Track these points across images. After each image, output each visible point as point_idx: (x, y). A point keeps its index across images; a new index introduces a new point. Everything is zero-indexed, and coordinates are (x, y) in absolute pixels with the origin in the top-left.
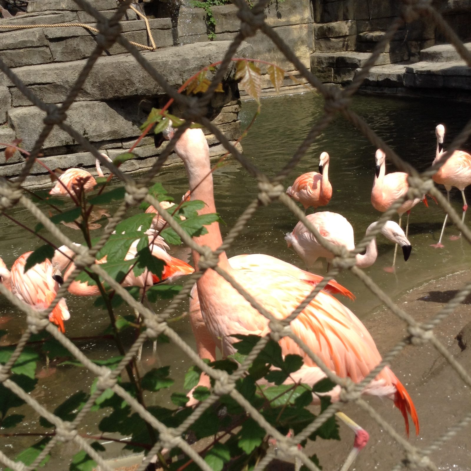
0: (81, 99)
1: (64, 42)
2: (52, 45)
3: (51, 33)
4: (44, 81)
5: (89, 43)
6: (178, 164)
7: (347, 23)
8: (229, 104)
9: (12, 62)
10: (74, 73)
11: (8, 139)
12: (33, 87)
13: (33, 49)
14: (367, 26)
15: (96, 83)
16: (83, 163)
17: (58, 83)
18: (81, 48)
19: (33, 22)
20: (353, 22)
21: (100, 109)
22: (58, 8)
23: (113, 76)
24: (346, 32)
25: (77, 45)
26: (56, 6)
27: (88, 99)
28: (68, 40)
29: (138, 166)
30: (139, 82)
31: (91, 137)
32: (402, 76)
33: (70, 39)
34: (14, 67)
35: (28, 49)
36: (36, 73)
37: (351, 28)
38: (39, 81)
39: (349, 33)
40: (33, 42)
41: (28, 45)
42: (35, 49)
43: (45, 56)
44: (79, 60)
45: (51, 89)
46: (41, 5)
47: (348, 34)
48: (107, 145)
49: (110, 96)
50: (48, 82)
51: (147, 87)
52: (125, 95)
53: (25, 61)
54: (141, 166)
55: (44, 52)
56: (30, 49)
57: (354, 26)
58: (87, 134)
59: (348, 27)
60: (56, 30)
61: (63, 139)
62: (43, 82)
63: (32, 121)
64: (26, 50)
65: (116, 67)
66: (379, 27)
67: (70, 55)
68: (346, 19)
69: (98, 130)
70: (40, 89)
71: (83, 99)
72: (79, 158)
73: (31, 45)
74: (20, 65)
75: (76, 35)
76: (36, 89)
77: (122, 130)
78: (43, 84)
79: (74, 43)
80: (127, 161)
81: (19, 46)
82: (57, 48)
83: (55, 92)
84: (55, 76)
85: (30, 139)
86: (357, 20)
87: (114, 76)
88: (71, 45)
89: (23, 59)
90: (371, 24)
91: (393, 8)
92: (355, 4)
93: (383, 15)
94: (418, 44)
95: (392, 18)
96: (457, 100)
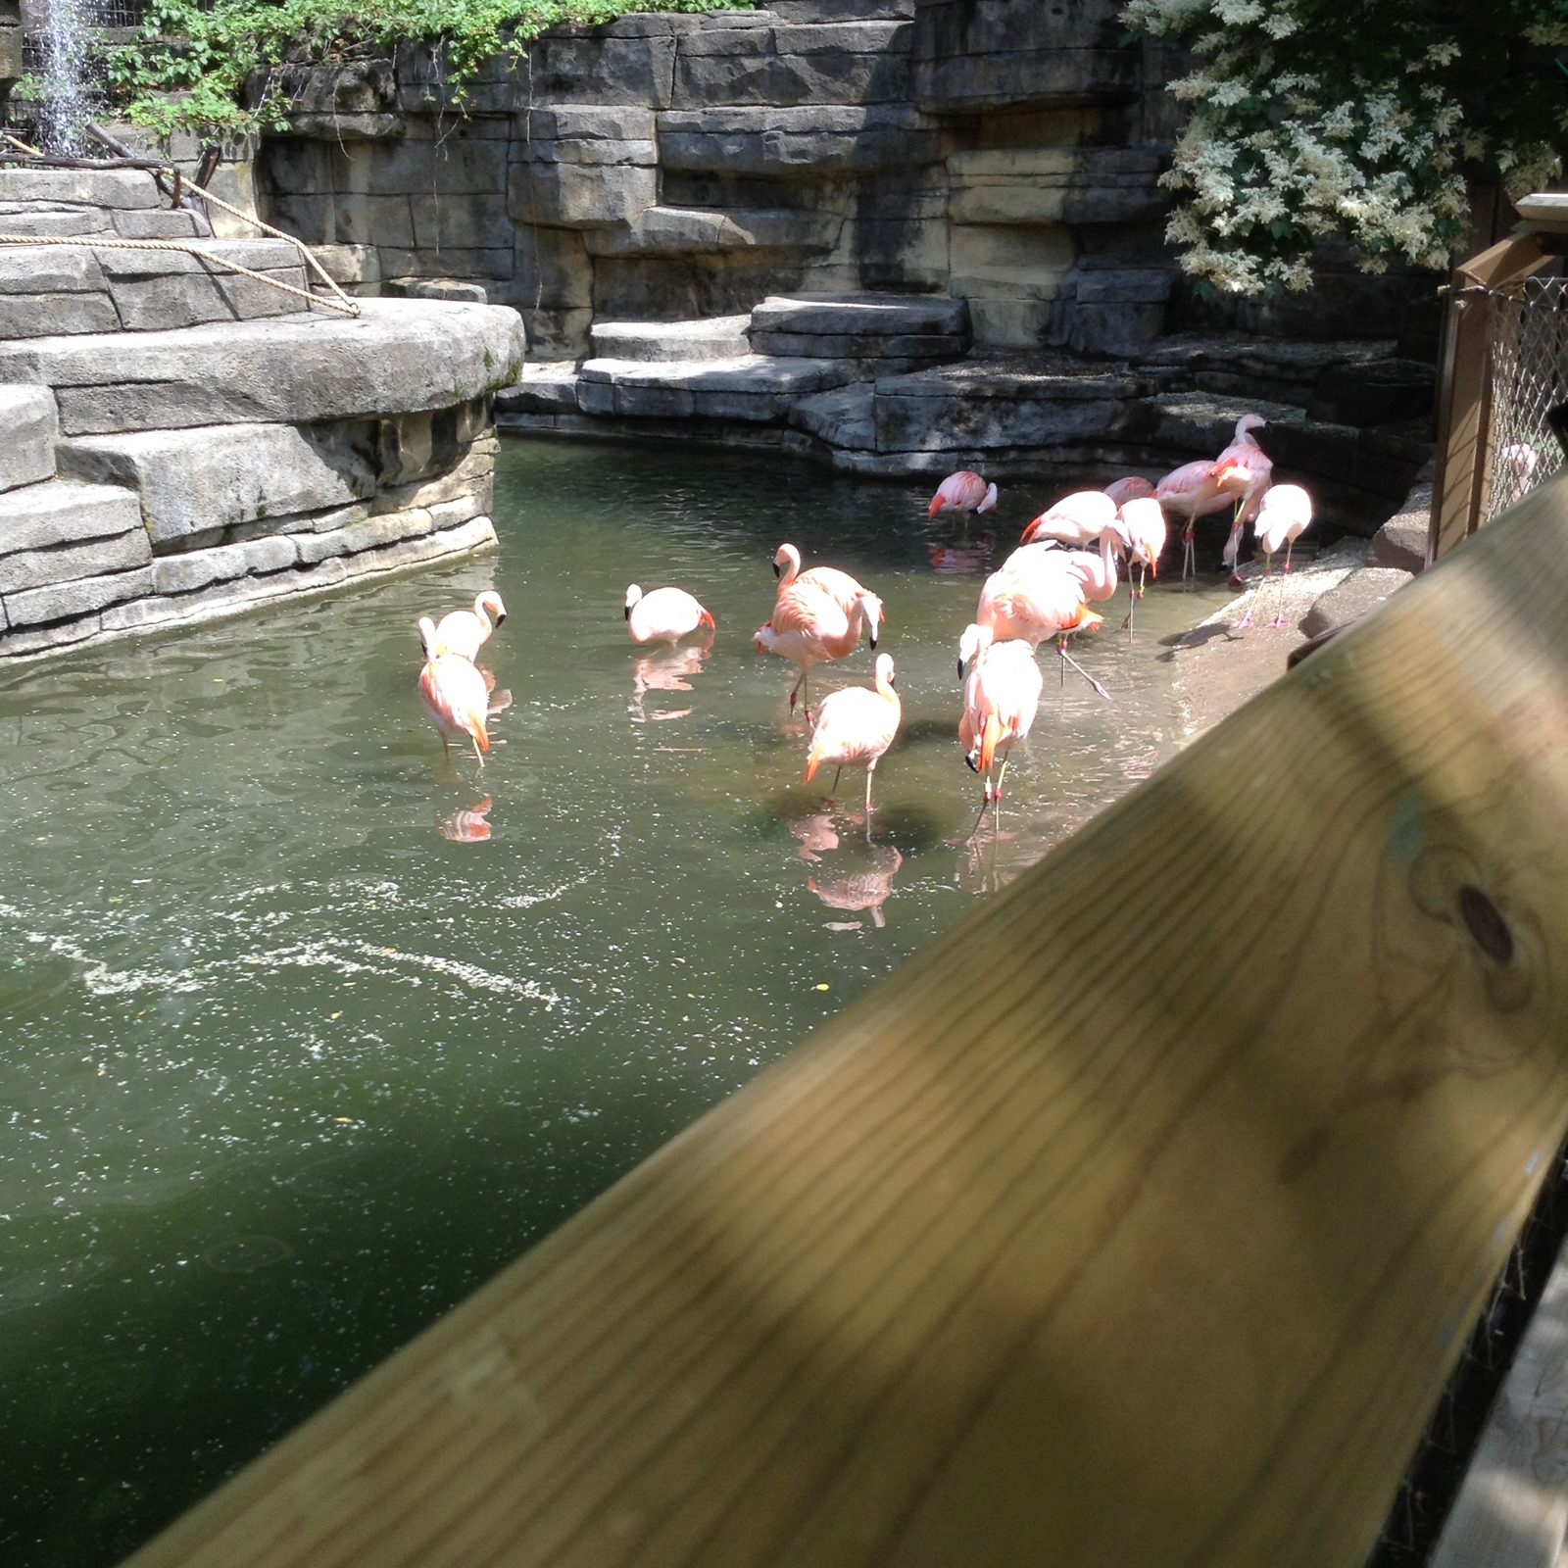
0: (242, 418)
1: (148, 285)
2: (120, 291)
3: (118, 262)
4: (153, 375)
5: (202, 290)
6: (406, 566)
7: (354, 250)
8: (481, 436)
9: (10, 325)
10: (227, 359)
11: (129, 509)
12: (122, 388)
13: (71, 296)
14: (409, 264)
15: (282, 382)
16: (257, 565)
17: (190, 382)
18: (189, 301)
19: (29, 229)
20: (369, 251)
21: (287, 442)
22: (69, 198)
23: (325, 369)
24: (355, 275)
25: (181, 293)
26: (64, 192)
27: (259, 420)
28: (159, 281)
29: (345, 572)
30: (385, 384)
31: (271, 505)
32: (573, 389)
33: (165, 279)
34: (15, 339)
35: (57, 296)
36: (129, 356)
37: (365, 265)
38: (140, 374)
39: (363, 277)
40: (72, 279)
41: (59, 286)
42: (76, 297)
43: (101, 315)
44: (182, 327)
45: (169, 395)
46: (19, 185)
47: (359, 279)
48: (289, 525)
49: (311, 414)
50: (164, 377)
51: (398, 396)
52: (350, 411)
53: (45, 323)
54: (351, 571)
55: (96, 304)
56: (62, 296)
57: (374, 261)
58: (265, 499)
59: (358, 261)
60: (129, 256)
61: (226, 509)
62: (151, 377)
63: (173, 468)
64: (51, 297)
65: (332, 351)
66: (442, 270)
67: (163, 316)
68: (344, 240)
69: (282, 489)
70: (140, 394)
71: (247, 419)
72: (248, 554)
73: (65, 287)
74: (34, 333)
75: (181, 270)
76: (131, 394)
77: (319, 490)
78: (150, 382)
79: (175, 287)
80: (328, 561)
81: (34, 287)
82: (132, 299)
83: (177, 403)
84: (182, 365)
85: (169, 508)
86: (378, 247)
87: (330, 369)
88: (167, 292)
89: (42, 319)
90: (420, 260)
91: (480, 229)
92: (373, 208)
93: (454, 242)
94: (549, 318)
95: (478, 251)
96: (724, 442)
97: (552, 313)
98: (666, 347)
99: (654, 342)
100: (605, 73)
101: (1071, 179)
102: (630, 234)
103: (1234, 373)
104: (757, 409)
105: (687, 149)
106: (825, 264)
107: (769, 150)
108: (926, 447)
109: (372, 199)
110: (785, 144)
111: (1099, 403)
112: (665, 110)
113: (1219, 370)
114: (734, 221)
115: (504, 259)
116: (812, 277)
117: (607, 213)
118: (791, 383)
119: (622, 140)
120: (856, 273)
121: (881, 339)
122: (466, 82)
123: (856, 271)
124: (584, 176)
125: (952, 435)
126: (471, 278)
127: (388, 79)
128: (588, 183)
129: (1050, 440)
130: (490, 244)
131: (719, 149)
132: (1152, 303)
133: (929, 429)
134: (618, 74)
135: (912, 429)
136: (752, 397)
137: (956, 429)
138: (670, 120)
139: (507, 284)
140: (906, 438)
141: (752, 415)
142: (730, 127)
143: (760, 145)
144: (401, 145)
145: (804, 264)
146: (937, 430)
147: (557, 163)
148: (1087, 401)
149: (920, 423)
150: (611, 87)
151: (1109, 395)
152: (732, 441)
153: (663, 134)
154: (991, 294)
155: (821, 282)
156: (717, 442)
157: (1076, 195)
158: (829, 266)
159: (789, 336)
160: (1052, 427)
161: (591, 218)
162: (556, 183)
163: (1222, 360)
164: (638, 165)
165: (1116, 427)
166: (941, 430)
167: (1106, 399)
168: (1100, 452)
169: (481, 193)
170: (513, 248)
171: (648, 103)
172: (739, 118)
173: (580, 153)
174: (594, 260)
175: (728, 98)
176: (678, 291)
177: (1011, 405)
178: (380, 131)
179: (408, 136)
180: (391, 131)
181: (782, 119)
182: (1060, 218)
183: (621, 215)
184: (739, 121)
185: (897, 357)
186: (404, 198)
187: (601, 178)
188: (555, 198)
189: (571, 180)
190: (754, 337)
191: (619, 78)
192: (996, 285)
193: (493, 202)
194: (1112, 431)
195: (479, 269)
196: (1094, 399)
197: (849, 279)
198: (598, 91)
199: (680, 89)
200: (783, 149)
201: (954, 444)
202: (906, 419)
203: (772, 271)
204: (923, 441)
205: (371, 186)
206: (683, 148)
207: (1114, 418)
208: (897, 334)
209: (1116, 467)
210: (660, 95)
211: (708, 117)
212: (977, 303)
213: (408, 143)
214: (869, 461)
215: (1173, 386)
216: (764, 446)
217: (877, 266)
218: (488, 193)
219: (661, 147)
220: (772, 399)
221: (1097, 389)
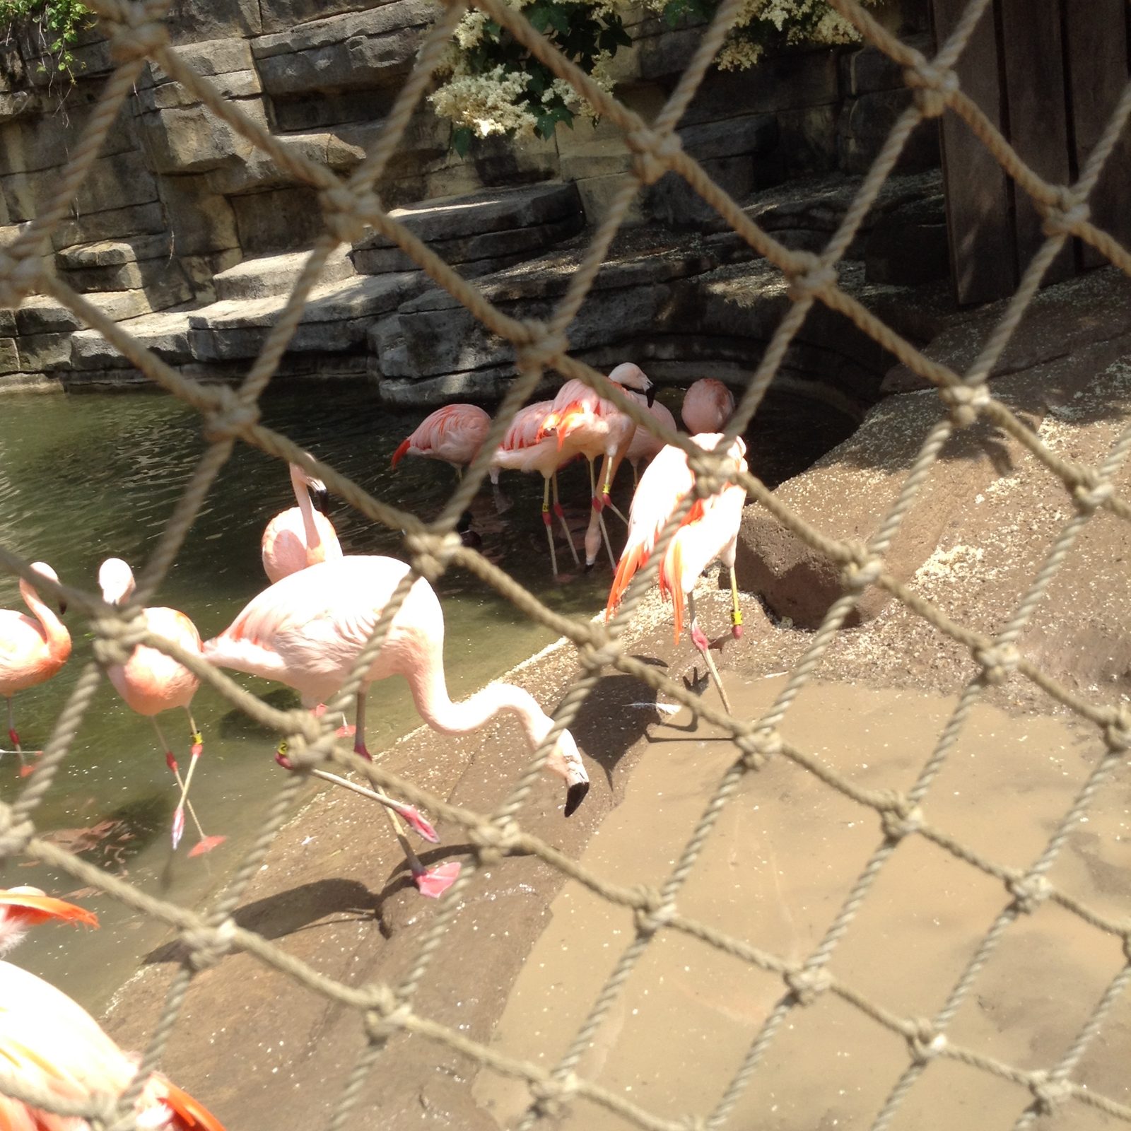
7: (21, 228)
14: (74, 233)
32: (186, 338)
66: (103, 233)
68: (17, 220)
90: (82, 226)
91: (126, 187)
92: (32, 184)
93: (106, 205)
94: (205, 263)
95: (130, 209)
96: (319, 376)
97: (207, 259)
98: (268, 282)
99: (257, 278)
100: (194, 10)
101: (642, 29)
102: (247, 169)
103: (805, 228)
104: (333, 338)
105: (284, 72)
106: (443, 166)
107: (355, 57)
108: (461, 367)
109: (30, 175)
110: (369, 48)
111: (639, 289)
112: (259, 35)
113: (789, 228)
114: (341, 137)
115: (154, 212)
116: (434, 182)
117: (217, 152)
118: (362, 305)
119: (216, 74)
120: (474, 172)
121: (461, 242)
122: (71, 47)
123: (474, 169)
124: (187, 118)
125: (485, 350)
126: (129, 236)
127: (13, 58)
128: (192, 124)
129: (593, 341)
130: (138, 200)
131: (311, 66)
132: (737, 155)
133: (460, 346)
134: (206, 8)
135: (442, 348)
136: (328, 326)
137: (489, 343)
138: (264, 45)
139: (160, 236)
140: (437, 359)
141: (331, 345)
142: (316, 41)
143: (346, 53)
144: (42, 119)
145: (424, 170)
146: (469, 345)
147: (159, 110)
148: (625, 289)
149: (450, 340)
150: (203, 24)
151: (649, 279)
152: (325, 374)
153: (261, 60)
154: (594, 171)
155: (444, 186)
156: (312, 376)
157: (650, 46)
158: (447, 168)
159: (383, 251)
160: (592, 325)
161: (201, 159)
162: (163, 130)
163: (793, 215)
164: (239, 97)
165: (664, 316)
166: (473, 345)
167: (648, 284)
168: (651, 348)
169: (119, 153)
170: (158, 200)
171: (240, 32)
172: (323, 29)
173: (178, 96)
174: (230, 199)
175: (314, 12)
176: (313, 218)
177: (544, 306)
178: (16, 109)
179: (46, 110)
180: (27, 108)
181: (362, 22)
182: (639, 75)
183: (230, 151)
184: (323, 33)
185: (479, 259)
186: (54, 170)
187: (202, 117)
188: (166, 146)
189: (175, 124)
190: (356, 258)
191: (208, 12)
192: (596, 161)
193: (131, 158)
194: (659, 323)
195: (133, 227)
196: (634, 285)
197: (468, 178)
198: (191, 29)
199: (268, 13)
200: (368, 53)
201: (490, 359)
202: (435, 338)
203: (396, 183)
204: (456, 360)
205: (26, 164)
206: (280, 72)
207: (659, 307)
208: (474, 234)
209: (670, 363)
210: (250, 21)
211: (295, 34)
212: (584, 183)
213: (47, 116)
214: (403, 390)
215: (736, 255)
216: (353, 376)
217: (490, 160)
218: (125, 151)
219: (262, 75)
220: (345, 326)
221: (633, 273)
